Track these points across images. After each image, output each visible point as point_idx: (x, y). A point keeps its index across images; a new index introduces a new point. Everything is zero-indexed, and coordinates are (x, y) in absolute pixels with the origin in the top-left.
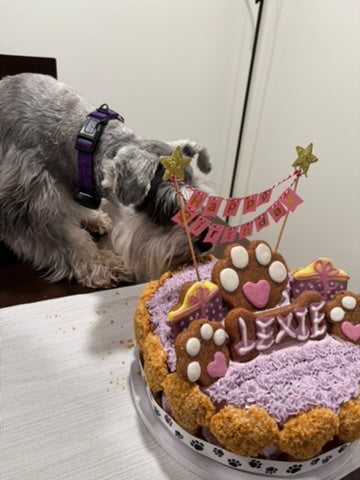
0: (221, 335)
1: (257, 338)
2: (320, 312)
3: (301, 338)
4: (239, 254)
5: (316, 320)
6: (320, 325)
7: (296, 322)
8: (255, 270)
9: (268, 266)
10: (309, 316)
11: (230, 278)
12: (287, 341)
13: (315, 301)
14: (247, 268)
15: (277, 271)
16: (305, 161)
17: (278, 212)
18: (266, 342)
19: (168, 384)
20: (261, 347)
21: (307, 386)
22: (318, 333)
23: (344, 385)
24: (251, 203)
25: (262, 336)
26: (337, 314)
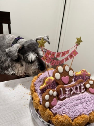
0: (55, 93)
1: (66, 94)
2: (83, 85)
3: (78, 93)
4: (60, 69)
5: (82, 88)
6: (83, 89)
7: (77, 88)
8: (65, 73)
9: (68, 72)
10: (80, 87)
11: (58, 76)
12: (74, 94)
13: (82, 82)
14: (63, 72)
15: (71, 73)
16: (79, 42)
17: (71, 56)
18: (68, 94)
19: (40, 108)
20: (67, 96)
21: (80, 108)
22: (83, 91)
23: (90, 107)
24: (64, 54)
25: (67, 93)
26: (88, 86)
